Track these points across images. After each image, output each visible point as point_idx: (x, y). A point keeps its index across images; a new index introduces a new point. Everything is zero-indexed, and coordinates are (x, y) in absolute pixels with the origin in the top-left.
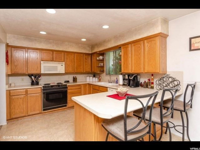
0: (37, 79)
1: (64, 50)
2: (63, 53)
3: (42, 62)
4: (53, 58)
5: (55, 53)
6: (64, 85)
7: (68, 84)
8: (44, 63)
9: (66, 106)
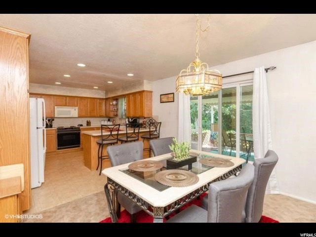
0: (51, 122)
1: (77, 95)
2: (76, 98)
3: (56, 107)
4: (66, 103)
5: (68, 98)
6: (77, 128)
7: (81, 127)
8: (58, 108)
9: (79, 146)
